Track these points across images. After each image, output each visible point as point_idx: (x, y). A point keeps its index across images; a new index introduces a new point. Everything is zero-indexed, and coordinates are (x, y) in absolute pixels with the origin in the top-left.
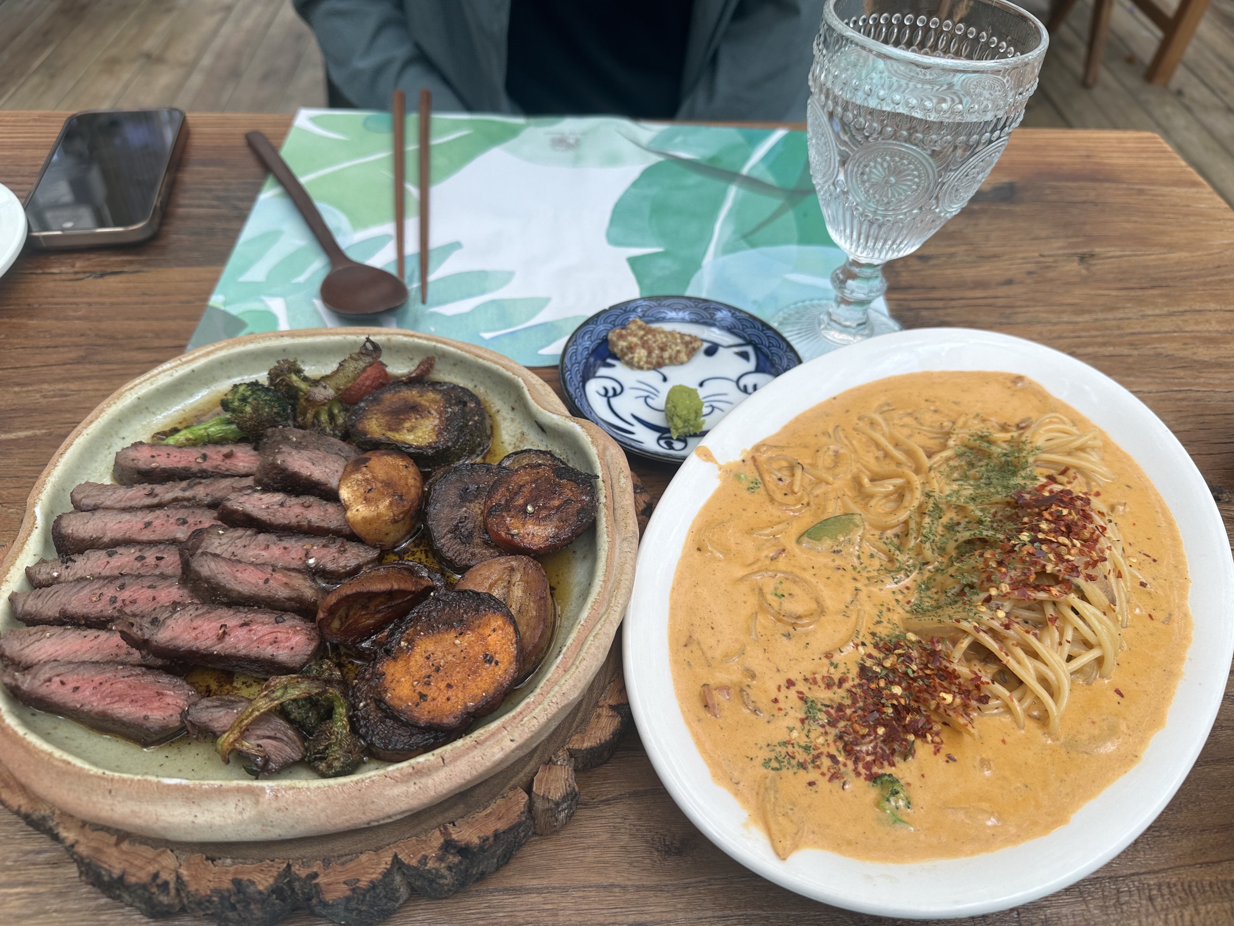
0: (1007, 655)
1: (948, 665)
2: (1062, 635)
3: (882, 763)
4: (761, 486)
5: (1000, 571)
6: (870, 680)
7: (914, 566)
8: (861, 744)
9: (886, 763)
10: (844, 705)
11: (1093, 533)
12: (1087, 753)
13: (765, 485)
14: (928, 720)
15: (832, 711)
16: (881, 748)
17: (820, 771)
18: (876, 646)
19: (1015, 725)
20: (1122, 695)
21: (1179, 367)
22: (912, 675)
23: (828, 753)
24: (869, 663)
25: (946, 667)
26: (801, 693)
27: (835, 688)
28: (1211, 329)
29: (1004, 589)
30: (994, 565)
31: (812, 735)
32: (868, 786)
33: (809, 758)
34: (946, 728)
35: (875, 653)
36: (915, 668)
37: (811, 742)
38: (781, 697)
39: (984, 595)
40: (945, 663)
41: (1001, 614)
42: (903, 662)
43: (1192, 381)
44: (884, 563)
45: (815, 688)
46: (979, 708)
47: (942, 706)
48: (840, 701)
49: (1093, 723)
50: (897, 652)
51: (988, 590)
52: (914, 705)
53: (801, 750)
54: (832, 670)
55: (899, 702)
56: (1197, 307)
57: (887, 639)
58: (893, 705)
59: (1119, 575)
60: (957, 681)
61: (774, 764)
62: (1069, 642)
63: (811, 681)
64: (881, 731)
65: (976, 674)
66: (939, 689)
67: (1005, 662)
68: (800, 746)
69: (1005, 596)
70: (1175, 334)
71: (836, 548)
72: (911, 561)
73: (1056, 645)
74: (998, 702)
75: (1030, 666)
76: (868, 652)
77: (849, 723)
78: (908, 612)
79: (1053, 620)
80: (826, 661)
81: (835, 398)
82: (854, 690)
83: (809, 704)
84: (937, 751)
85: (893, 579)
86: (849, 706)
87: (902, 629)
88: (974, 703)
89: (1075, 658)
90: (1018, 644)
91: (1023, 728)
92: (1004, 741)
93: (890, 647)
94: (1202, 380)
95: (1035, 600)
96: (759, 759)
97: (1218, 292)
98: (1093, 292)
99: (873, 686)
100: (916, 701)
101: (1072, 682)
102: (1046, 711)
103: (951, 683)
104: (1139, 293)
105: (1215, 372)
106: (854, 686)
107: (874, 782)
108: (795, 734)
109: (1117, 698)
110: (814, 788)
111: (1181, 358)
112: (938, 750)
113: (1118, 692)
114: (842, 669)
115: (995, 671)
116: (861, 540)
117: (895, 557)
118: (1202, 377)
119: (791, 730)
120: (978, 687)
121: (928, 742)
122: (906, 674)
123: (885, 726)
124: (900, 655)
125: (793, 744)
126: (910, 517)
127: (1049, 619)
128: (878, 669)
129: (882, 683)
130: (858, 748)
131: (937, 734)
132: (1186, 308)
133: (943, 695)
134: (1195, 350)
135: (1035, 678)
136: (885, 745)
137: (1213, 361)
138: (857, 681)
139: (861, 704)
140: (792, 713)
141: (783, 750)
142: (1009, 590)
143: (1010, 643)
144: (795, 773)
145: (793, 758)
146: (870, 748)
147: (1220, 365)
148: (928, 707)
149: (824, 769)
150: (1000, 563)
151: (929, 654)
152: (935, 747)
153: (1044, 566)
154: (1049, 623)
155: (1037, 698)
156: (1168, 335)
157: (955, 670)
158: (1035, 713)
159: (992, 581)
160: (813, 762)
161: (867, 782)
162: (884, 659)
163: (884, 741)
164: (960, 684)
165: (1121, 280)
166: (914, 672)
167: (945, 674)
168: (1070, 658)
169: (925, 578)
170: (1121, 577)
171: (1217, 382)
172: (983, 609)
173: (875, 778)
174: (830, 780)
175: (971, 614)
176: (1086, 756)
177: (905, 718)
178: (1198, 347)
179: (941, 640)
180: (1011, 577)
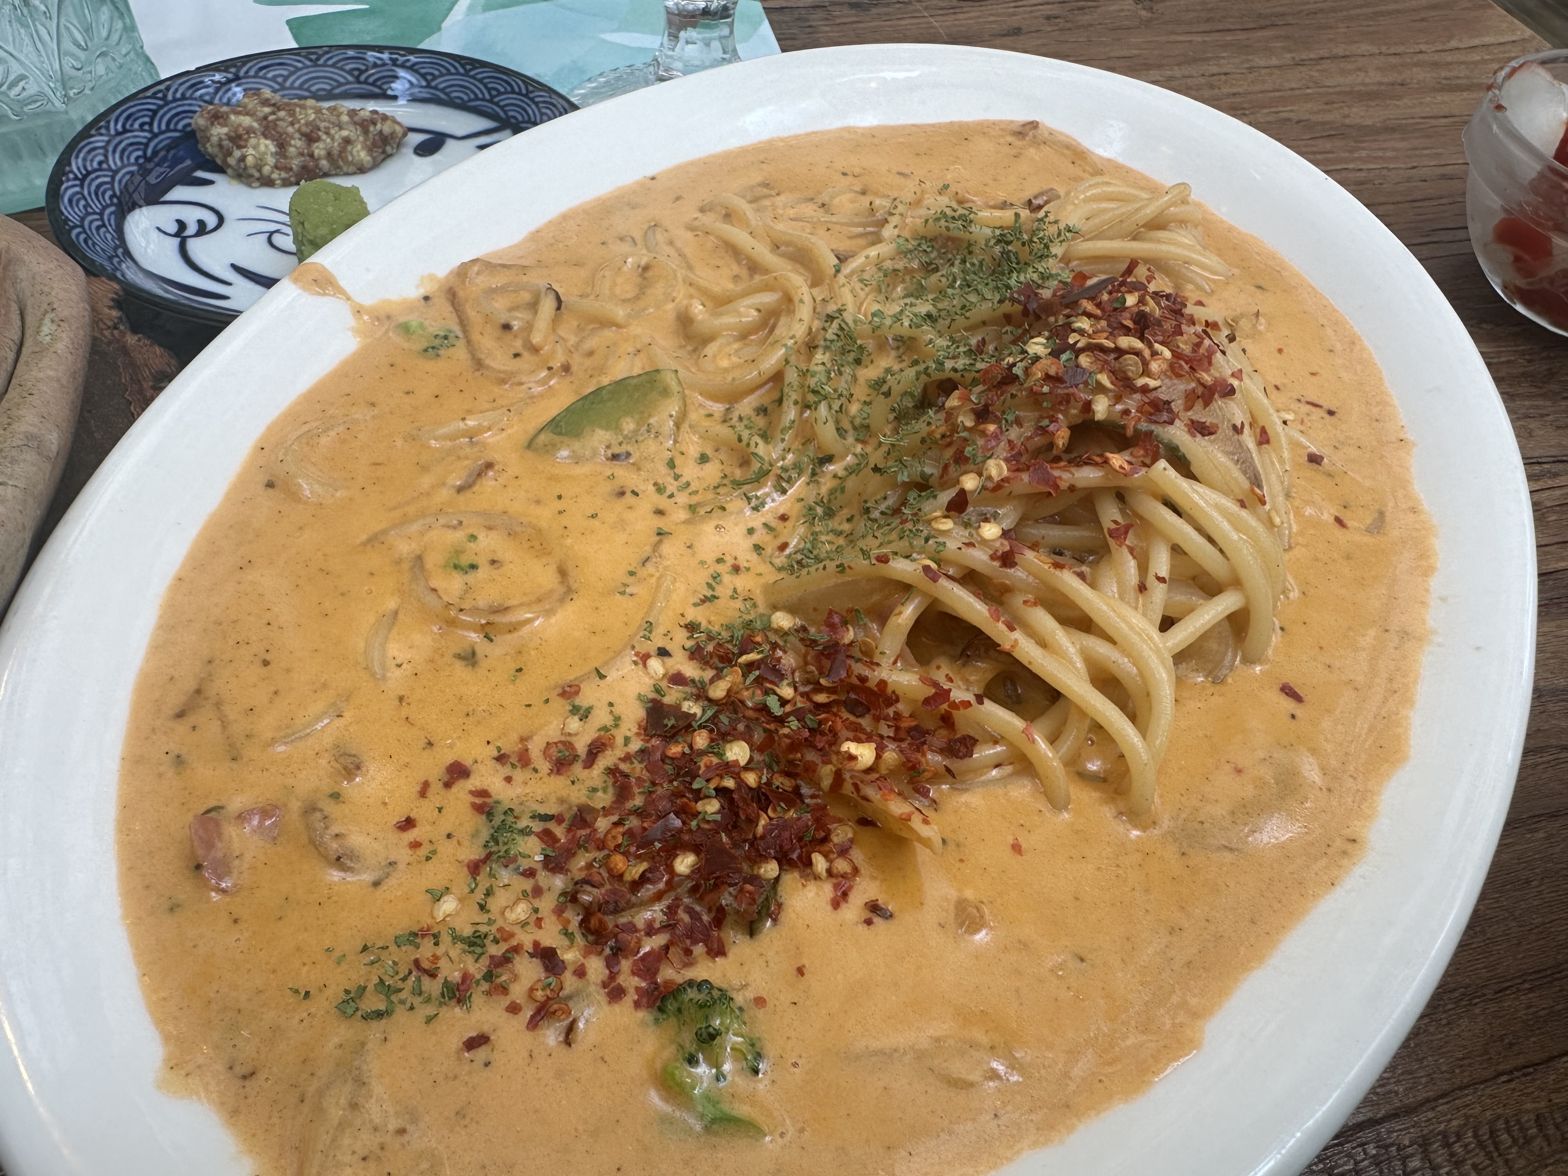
0: (1012, 629)
1: (866, 672)
2: (1143, 568)
3: (688, 952)
4: (461, 344)
5: (983, 433)
6: (670, 736)
7: (798, 467)
8: (630, 906)
9: (699, 949)
10: (591, 810)
11: (1198, 345)
12: (1231, 850)
13: (469, 342)
14: (821, 819)
15: (559, 831)
16: (690, 911)
17: (506, 1002)
18: (695, 654)
19: (1042, 804)
20: (1297, 698)
21: (1322, 137)
22: (777, 711)
23: (536, 944)
24: (672, 696)
25: (863, 679)
26: (483, 793)
27: (577, 769)
28: (1367, 80)
29: (994, 472)
30: (969, 423)
31: (496, 903)
32: (643, 1024)
33: (476, 969)
34: (867, 834)
35: (691, 670)
36: (787, 692)
37: (490, 922)
38: (423, 811)
39: (946, 497)
40: (859, 669)
41: (990, 531)
42: (759, 681)
43: (1347, 155)
44: (728, 471)
45: (519, 775)
46: (948, 770)
47: (847, 776)
48: (583, 800)
49: (1239, 771)
50: (744, 659)
51: (958, 482)
52: (781, 782)
53: (455, 951)
54: (574, 724)
55: (741, 783)
56: (1340, 50)
57: (725, 635)
58: (721, 792)
59: (1264, 438)
60: (891, 711)
61: (373, 1002)
62: (1162, 580)
63: (514, 760)
64: (684, 863)
65: (935, 684)
66: (844, 733)
67: (1006, 646)
68: (456, 938)
69: (998, 487)
70: (1309, 91)
71: (616, 450)
72: (790, 456)
73: (1131, 594)
74: (999, 749)
75: (1072, 650)
76: (672, 672)
77: (600, 855)
78: (780, 569)
79: (1120, 533)
80: (561, 706)
81: (653, 178)
82: (623, 767)
83: (497, 821)
84: (840, 899)
85: (749, 499)
86: (606, 811)
87: (762, 609)
88: (933, 759)
89: (1179, 620)
90: (1040, 602)
91: (1065, 807)
92: (1017, 848)
93: (728, 652)
94: (1364, 154)
95: (1072, 488)
96: (329, 992)
97: (1370, 29)
98: (1164, 38)
99: (675, 750)
100: (788, 775)
101: (1179, 681)
102: (1122, 756)
103: (877, 719)
104: (1242, 36)
105: (1385, 141)
106: (627, 758)
107: (661, 1010)
108: (448, 905)
109: (1288, 704)
110: (481, 1054)
111: (1323, 124)
112: (845, 895)
113: (1288, 691)
114: (600, 717)
115: (990, 676)
116: (678, 426)
117: (752, 449)
118: (1363, 149)
119: (436, 897)
120: (947, 721)
121: (817, 877)
122: (764, 709)
123: (696, 849)
124: (750, 667)
125: (436, 936)
126: (787, 362)
127: (1111, 533)
128: (693, 708)
129: (701, 740)
130: (623, 920)
131: (843, 852)
132: (1323, 53)
133: (851, 747)
134: (1346, 111)
135: (1086, 677)
136: (700, 900)
137: (1378, 125)
138: (636, 745)
139: (638, 801)
140: (446, 849)
141: (405, 956)
142: (1005, 473)
143: (1017, 600)
144: (429, 1020)
145: (433, 975)
146: (655, 913)
147: (1393, 130)
148: (815, 783)
149: (518, 992)
150: (982, 414)
151: (821, 653)
152: (836, 887)
153: (1087, 407)
154: (1112, 542)
155: (1097, 728)
156: (1297, 92)
157: (883, 683)
158: (1093, 766)
159: (967, 460)
160: (489, 976)
161: (641, 1014)
162: (712, 681)
163: (694, 890)
164: (898, 716)
165: (1208, 20)
166: (783, 702)
167: (863, 698)
168: (1167, 624)
169: (824, 490)
170: (1268, 442)
171: (1390, 154)
172: (947, 525)
173: (664, 999)
174: (533, 1024)
175: (918, 542)
176: (1228, 857)
177: (753, 822)
178: (1350, 107)
179: (851, 617)
180: (1010, 442)
